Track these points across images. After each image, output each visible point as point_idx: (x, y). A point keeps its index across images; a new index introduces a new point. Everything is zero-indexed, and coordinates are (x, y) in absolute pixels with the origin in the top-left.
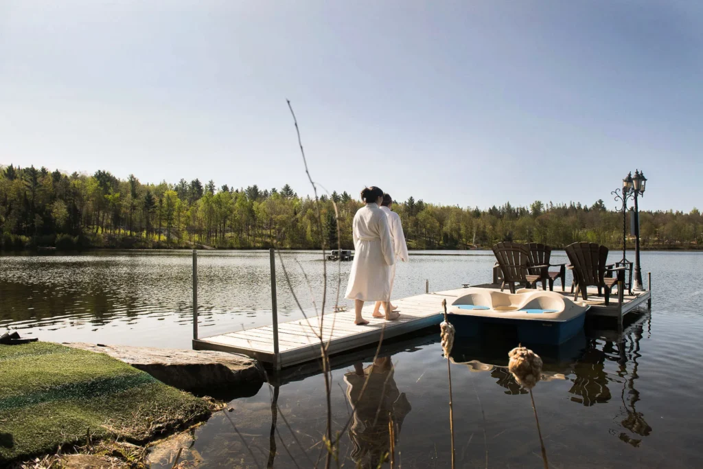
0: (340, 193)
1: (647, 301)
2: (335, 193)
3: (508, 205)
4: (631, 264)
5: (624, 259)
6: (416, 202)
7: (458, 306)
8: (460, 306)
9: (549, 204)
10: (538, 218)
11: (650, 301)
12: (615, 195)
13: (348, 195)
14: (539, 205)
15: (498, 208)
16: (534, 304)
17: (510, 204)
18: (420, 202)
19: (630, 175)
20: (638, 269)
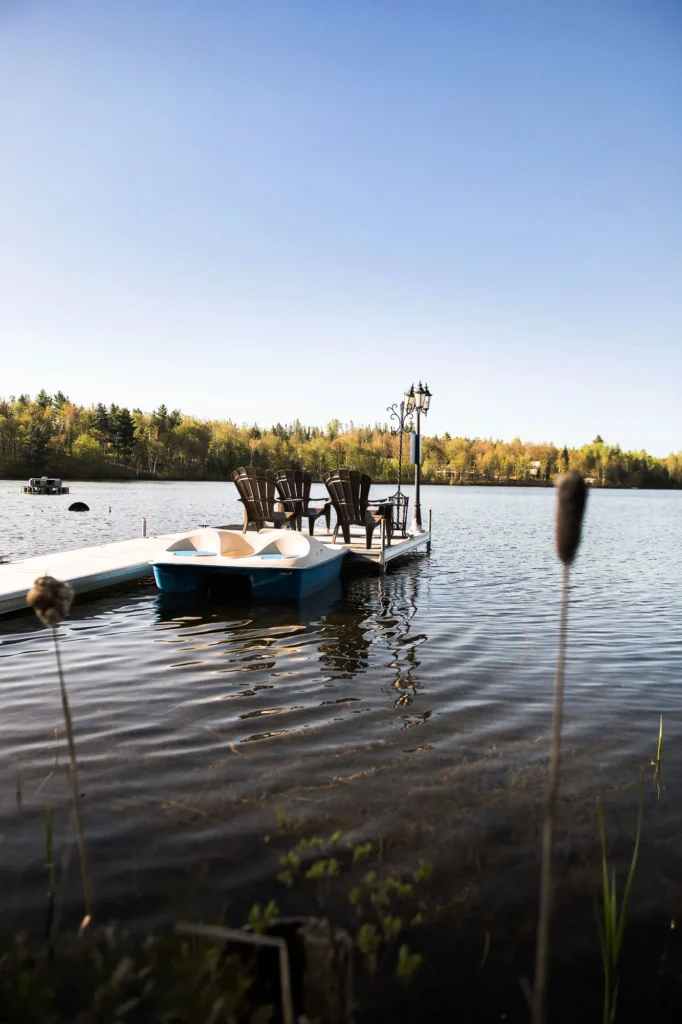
0: (51, 393)
1: (426, 545)
2: (43, 392)
3: (298, 423)
4: (407, 499)
5: (399, 493)
6: (169, 413)
7: (172, 553)
8: (177, 552)
9: (349, 424)
10: (335, 441)
11: (429, 544)
12: (391, 412)
13: (65, 396)
14: (337, 424)
15: (283, 426)
16: (272, 550)
17: (300, 421)
18: (176, 414)
19: (413, 388)
20: (418, 506)
